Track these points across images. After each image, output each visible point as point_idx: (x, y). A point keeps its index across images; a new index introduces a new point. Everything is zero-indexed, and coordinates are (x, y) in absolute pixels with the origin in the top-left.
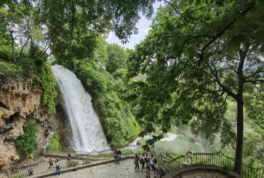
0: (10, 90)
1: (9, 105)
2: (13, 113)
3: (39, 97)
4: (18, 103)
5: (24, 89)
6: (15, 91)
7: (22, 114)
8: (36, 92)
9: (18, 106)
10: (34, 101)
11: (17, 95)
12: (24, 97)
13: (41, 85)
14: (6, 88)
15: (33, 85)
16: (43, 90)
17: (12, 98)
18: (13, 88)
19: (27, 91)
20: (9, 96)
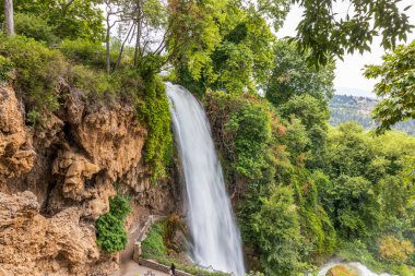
0: (98, 126)
1: (94, 154)
2: (98, 169)
3: (141, 143)
4: (106, 151)
5: (119, 125)
6: (106, 128)
7: (110, 173)
8: (138, 133)
9: (107, 156)
10: (133, 150)
11: (108, 137)
12: (117, 141)
13: (146, 120)
14: (93, 121)
15: (133, 119)
16: (150, 130)
17: (99, 142)
18: (103, 122)
19: (123, 131)
20: (95, 136)
